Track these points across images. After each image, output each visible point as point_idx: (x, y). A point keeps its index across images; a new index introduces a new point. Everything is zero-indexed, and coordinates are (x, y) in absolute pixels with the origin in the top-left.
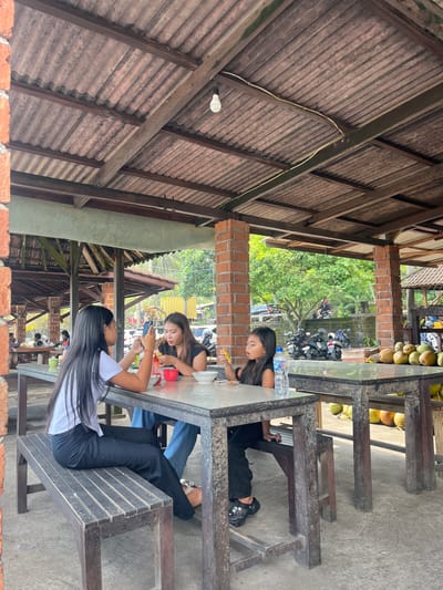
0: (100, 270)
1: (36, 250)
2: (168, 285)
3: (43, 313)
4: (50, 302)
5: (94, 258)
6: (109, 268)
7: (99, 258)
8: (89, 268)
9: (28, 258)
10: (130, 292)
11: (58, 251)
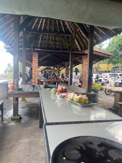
0: (82, 50)
1: (58, 41)
2: (108, 56)
3: (65, 68)
4: (66, 63)
5: (79, 44)
6: (86, 48)
7: (81, 44)
8: (78, 49)
9: (55, 45)
10: (94, 59)
11: (66, 42)
